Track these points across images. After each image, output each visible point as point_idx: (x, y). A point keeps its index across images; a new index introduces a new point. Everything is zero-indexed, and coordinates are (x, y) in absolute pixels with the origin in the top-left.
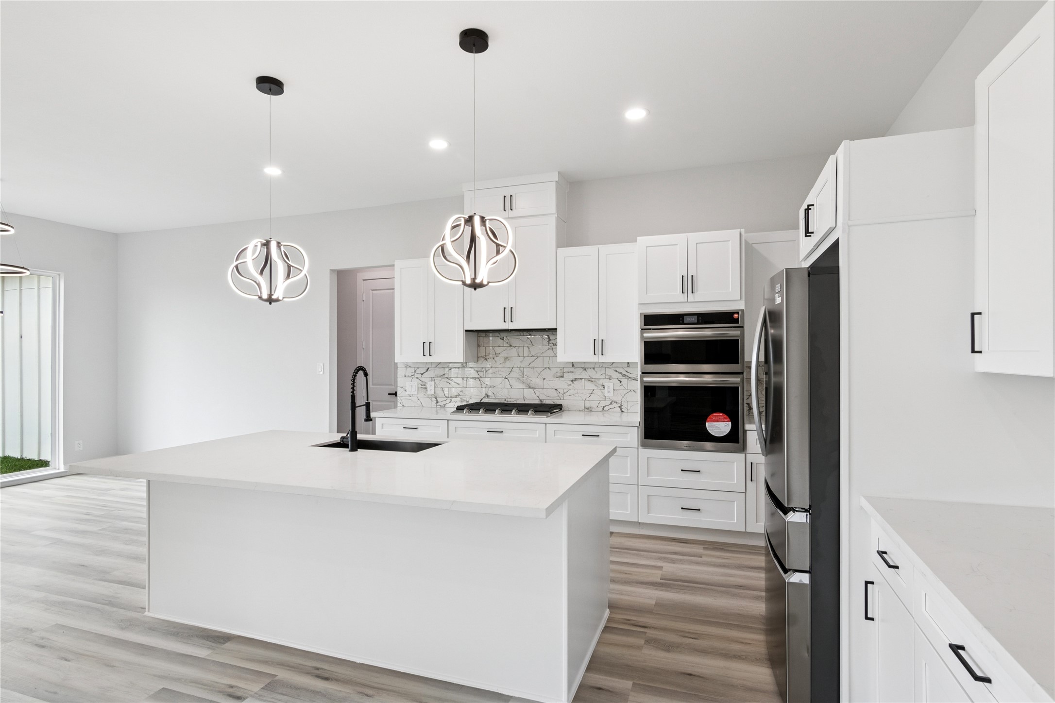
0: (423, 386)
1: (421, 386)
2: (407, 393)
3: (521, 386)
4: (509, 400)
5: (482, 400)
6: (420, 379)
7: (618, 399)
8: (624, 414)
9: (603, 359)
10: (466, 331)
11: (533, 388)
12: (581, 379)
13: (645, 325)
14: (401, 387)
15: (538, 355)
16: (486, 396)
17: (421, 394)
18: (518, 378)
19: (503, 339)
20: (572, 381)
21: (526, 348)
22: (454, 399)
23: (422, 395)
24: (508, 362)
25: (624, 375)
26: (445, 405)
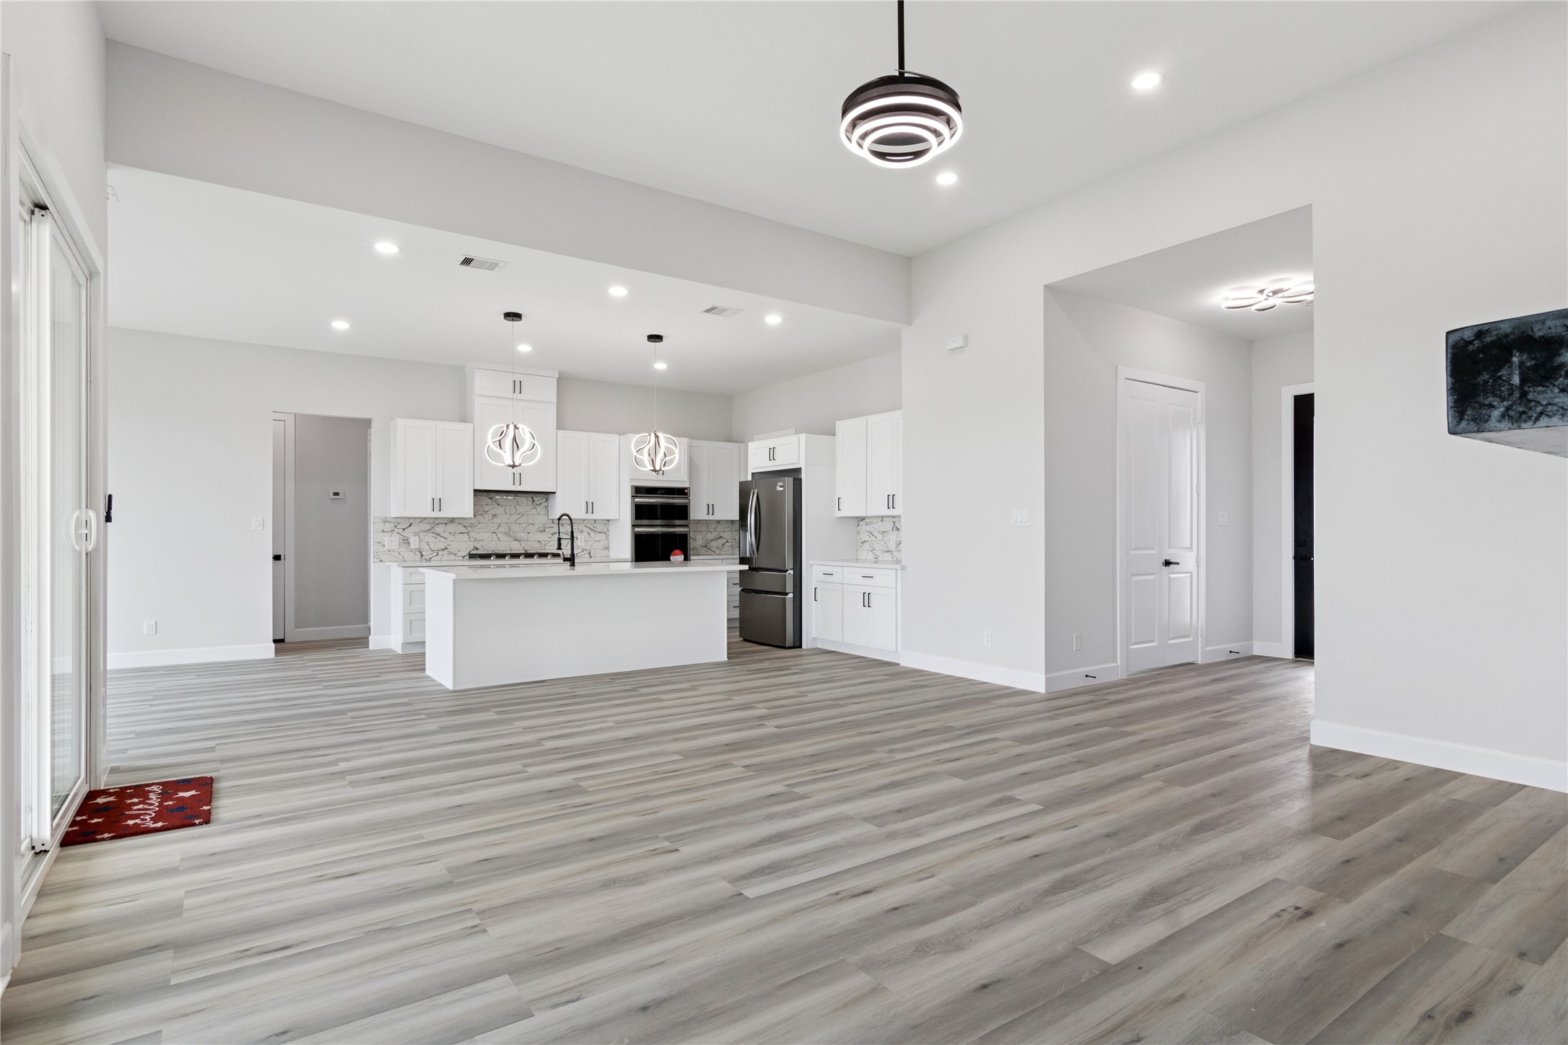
0: (405, 541)
1: (403, 541)
2: (386, 548)
3: (508, 539)
5: (470, 552)
6: (401, 533)
7: (588, 548)
8: (592, 559)
9: (592, 517)
10: (475, 491)
11: (519, 541)
13: (636, 494)
14: (379, 543)
15: (524, 513)
16: (475, 548)
18: (505, 533)
19: (491, 499)
20: (552, 534)
21: (513, 507)
22: (440, 553)
23: (404, 549)
24: (496, 519)
25: (591, 530)
26: (430, 558)
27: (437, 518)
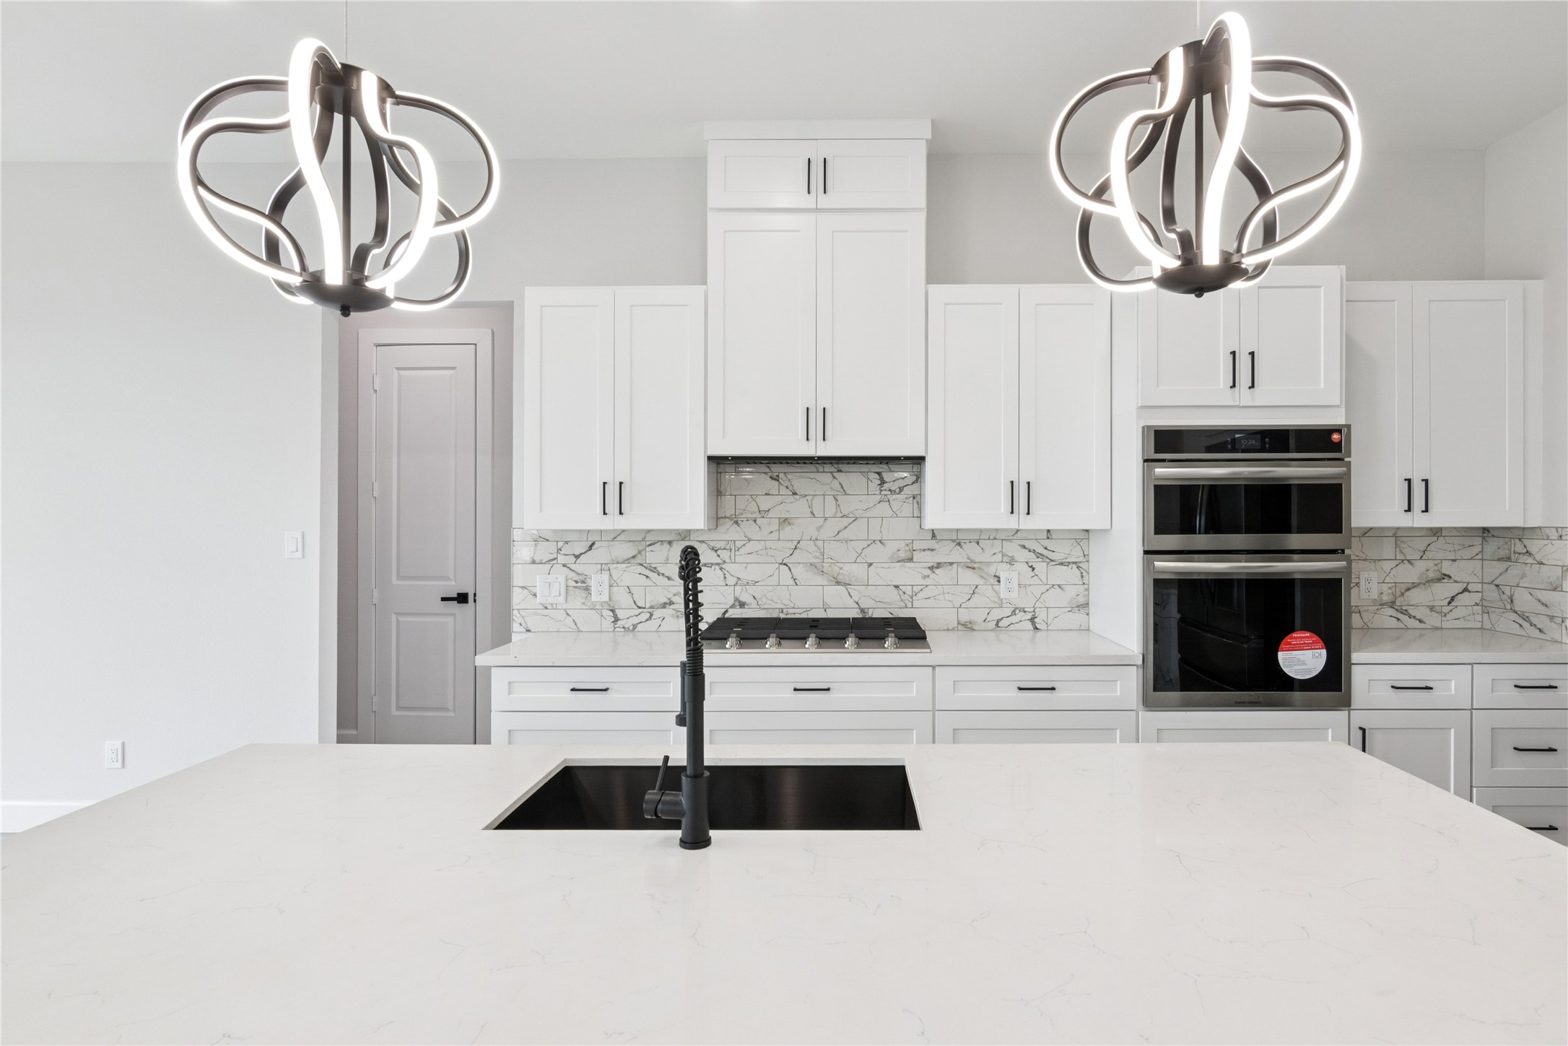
0: (579, 584)
1: (575, 585)
2: (538, 600)
3: (819, 580)
4: (790, 611)
5: (726, 612)
6: (572, 566)
7: (1028, 603)
8: (1039, 634)
9: (1027, 523)
10: (711, 459)
11: (846, 584)
12: (951, 564)
13: (1156, 452)
14: (524, 588)
15: (858, 514)
16: (737, 604)
17: (577, 601)
18: (811, 564)
19: (776, 479)
20: (931, 568)
21: (830, 500)
22: (657, 613)
23: (578, 605)
24: (788, 529)
25: (1039, 555)
26: (635, 626)
27: (649, 531)
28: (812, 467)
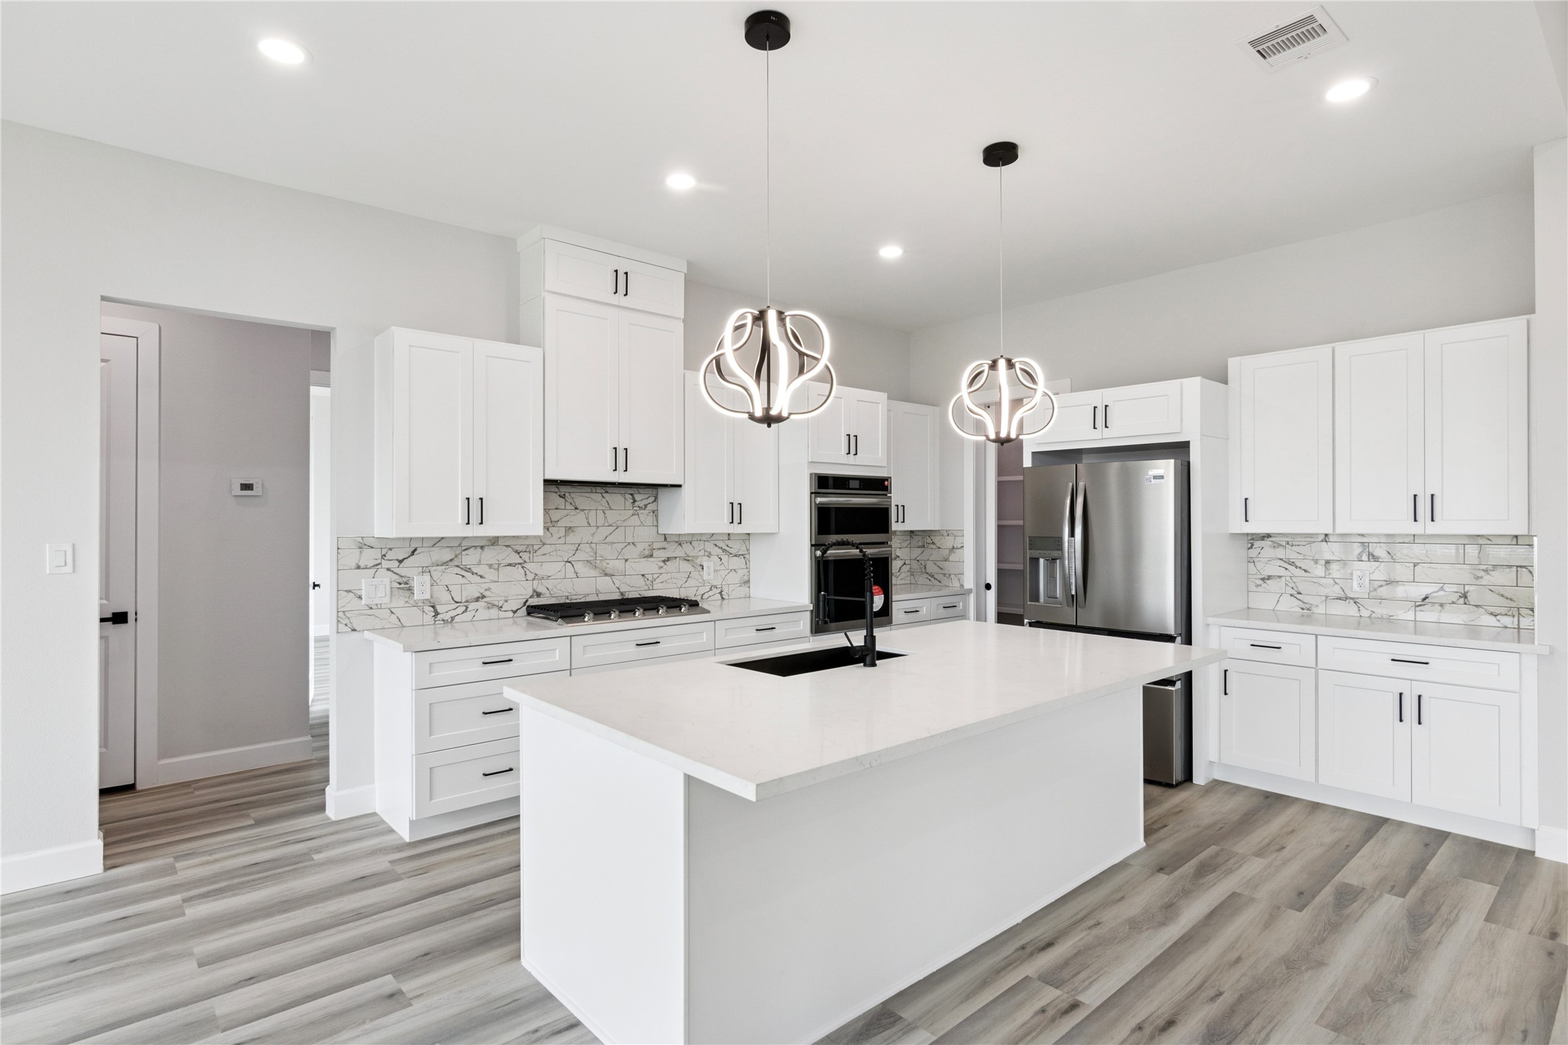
0: (403, 586)
1: (399, 586)
2: (363, 602)
3: (593, 573)
4: (573, 597)
5: (527, 601)
6: (396, 570)
7: (718, 583)
8: (725, 602)
9: (740, 529)
11: (611, 575)
12: (676, 558)
14: (349, 591)
15: (619, 523)
16: (535, 594)
17: (399, 602)
18: (588, 561)
19: (563, 497)
20: (664, 561)
21: (600, 513)
22: (472, 606)
23: (402, 603)
24: (572, 535)
25: (724, 551)
26: (453, 618)
27: (465, 538)
28: (588, 489)
